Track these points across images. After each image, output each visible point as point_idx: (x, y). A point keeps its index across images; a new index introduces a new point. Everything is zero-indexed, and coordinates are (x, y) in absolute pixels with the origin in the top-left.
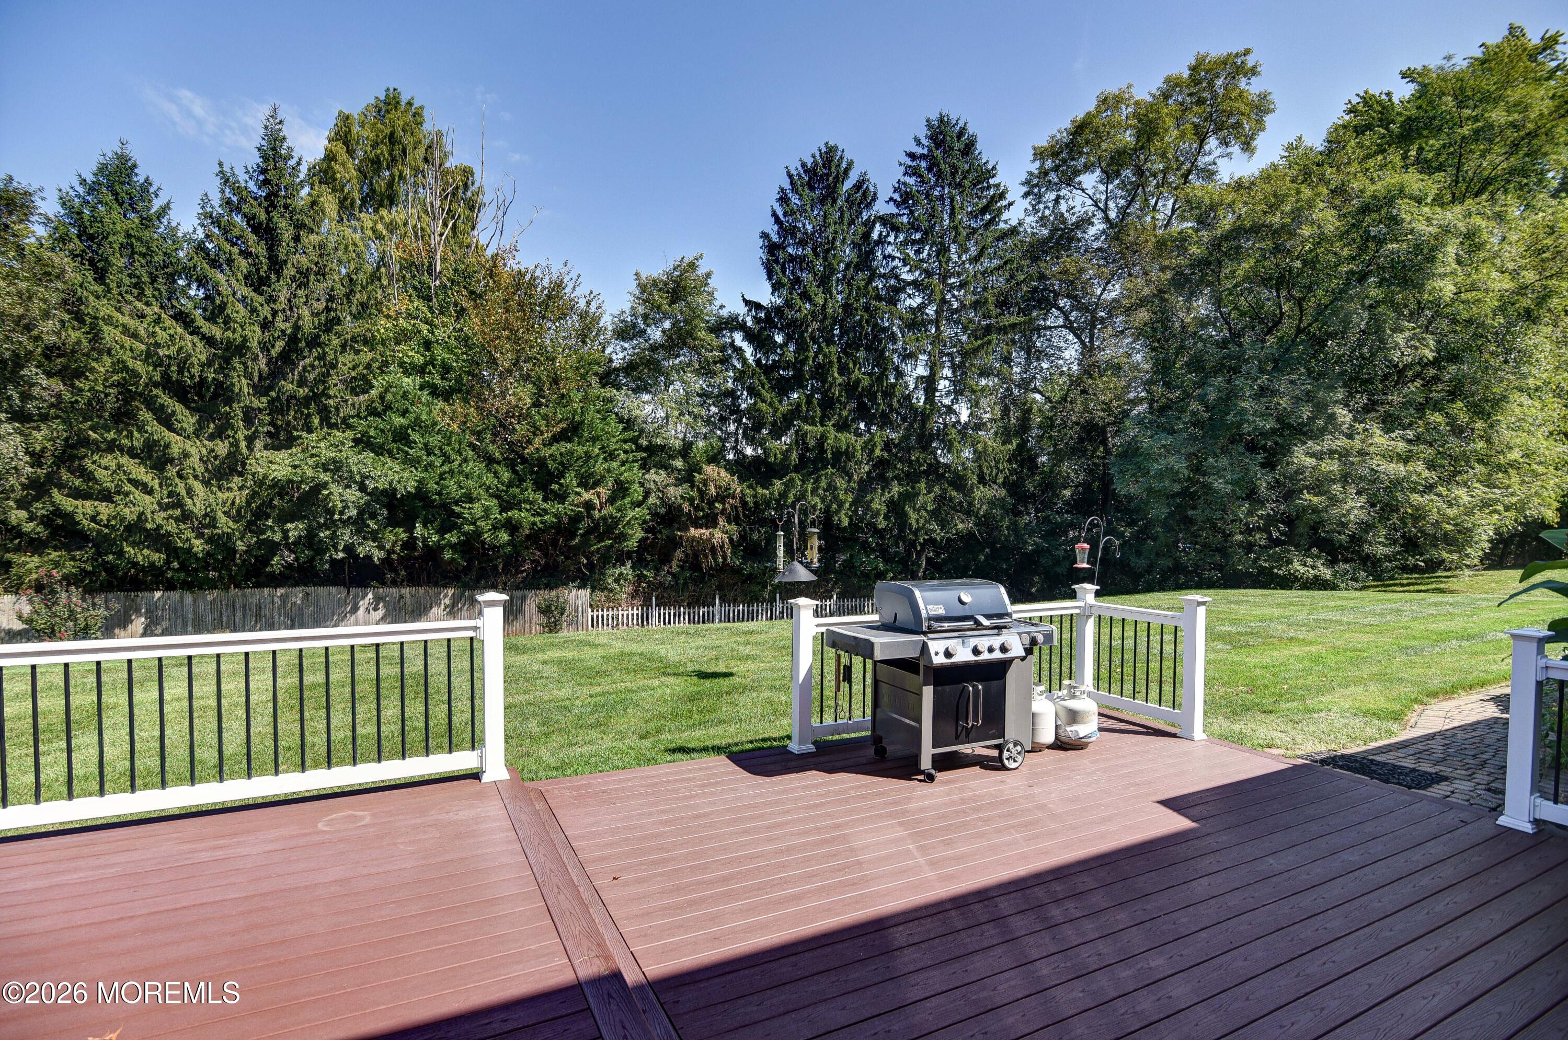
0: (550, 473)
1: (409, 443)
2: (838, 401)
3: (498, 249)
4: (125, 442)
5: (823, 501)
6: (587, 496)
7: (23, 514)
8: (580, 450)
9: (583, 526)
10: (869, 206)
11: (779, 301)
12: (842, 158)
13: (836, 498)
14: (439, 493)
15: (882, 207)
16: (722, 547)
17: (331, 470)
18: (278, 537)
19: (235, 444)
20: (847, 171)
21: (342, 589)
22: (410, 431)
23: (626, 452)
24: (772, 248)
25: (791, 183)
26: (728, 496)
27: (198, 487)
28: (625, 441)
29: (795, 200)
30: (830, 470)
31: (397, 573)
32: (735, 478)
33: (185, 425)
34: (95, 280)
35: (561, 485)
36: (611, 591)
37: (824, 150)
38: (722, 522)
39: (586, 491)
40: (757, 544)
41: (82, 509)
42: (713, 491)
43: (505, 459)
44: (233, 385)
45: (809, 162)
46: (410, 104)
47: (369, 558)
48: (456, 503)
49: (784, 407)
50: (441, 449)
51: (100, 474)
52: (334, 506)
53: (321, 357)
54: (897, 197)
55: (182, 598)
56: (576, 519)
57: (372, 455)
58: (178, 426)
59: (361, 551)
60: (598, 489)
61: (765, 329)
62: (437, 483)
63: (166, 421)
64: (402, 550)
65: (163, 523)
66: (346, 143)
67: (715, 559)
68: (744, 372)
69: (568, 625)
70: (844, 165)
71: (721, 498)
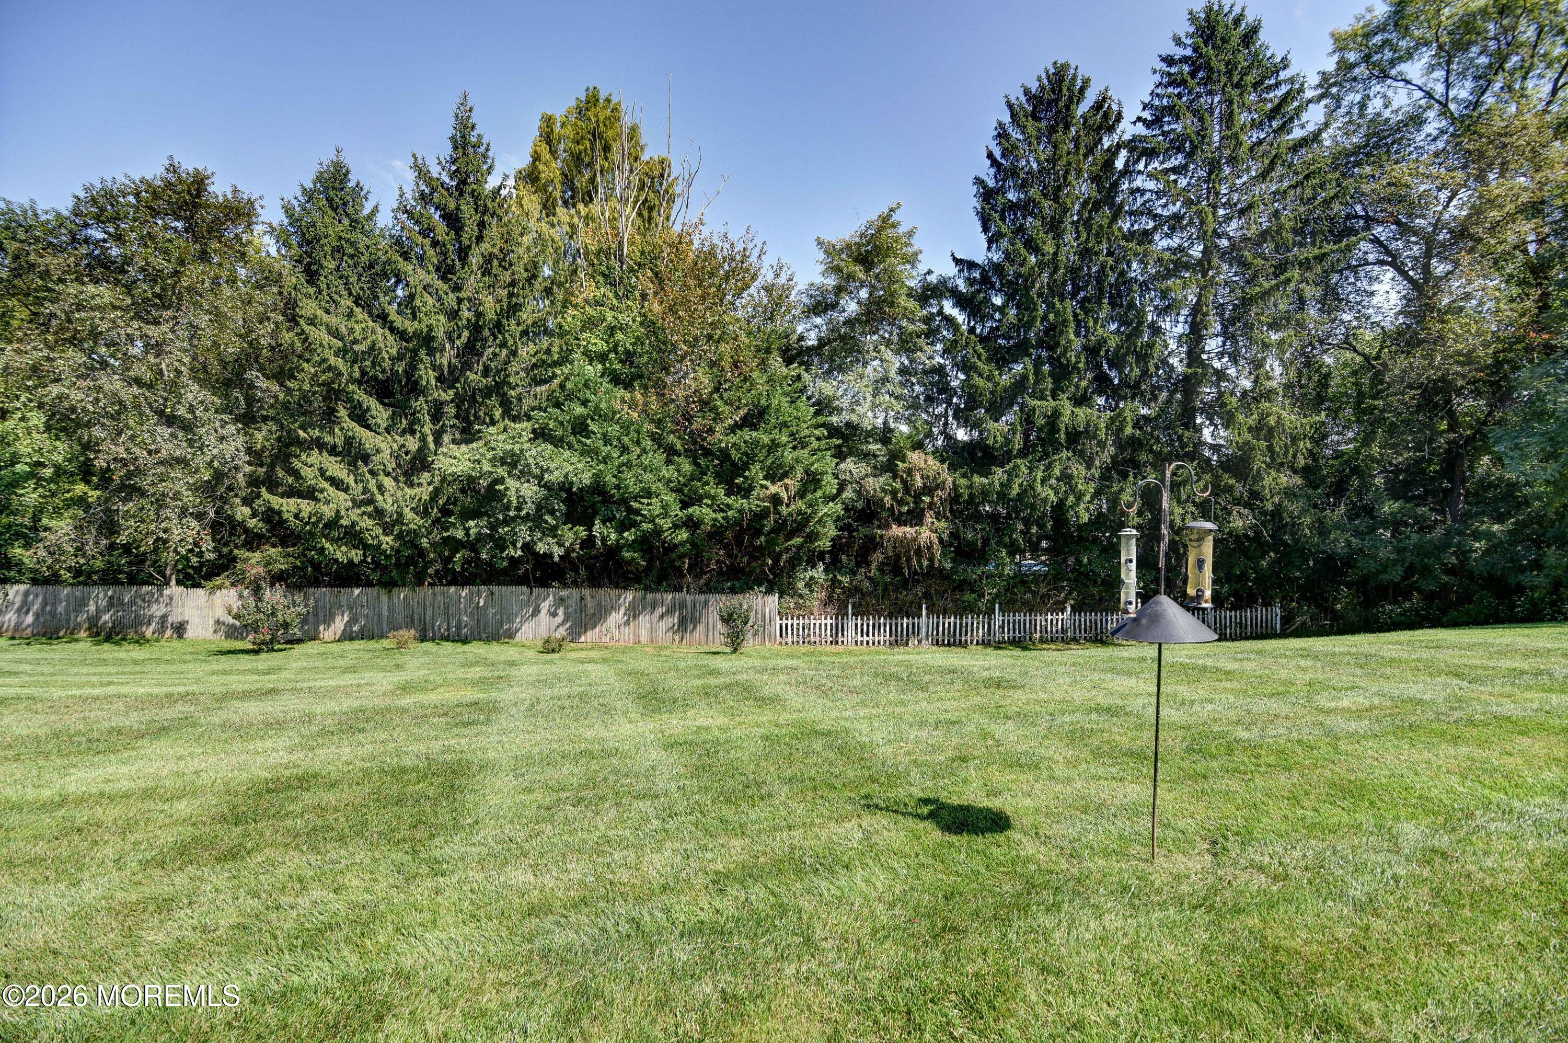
0: (733, 464)
1: (588, 433)
2: (1076, 368)
3: (684, 225)
4: (328, 439)
5: (1056, 493)
6: (773, 489)
7: (247, 511)
8: (766, 439)
9: (769, 523)
10: (1111, 129)
11: (997, 257)
12: (1074, 78)
13: (1073, 489)
14: (618, 487)
15: (1128, 129)
16: (929, 548)
17: (509, 464)
18: (460, 534)
19: (423, 439)
20: (1082, 90)
21: (524, 589)
22: (589, 421)
23: (818, 439)
24: (987, 195)
25: (1012, 116)
26: (938, 487)
27: (388, 482)
28: (817, 426)
29: (1016, 135)
30: (1064, 454)
31: (577, 573)
32: (946, 466)
33: (379, 421)
34: (307, 282)
35: (746, 478)
36: (801, 596)
37: (1052, 71)
38: (929, 518)
39: (773, 483)
40: (972, 544)
41: (288, 506)
42: (919, 482)
43: (686, 450)
44: (420, 377)
45: (1034, 87)
46: (608, 100)
47: (550, 556)
48: (636, 498)
49: (1005, 380)
50: (619, 440)
51: (306, 472)
52: (509, 501)
53: (503, 345)
54: (1147, 115)
55: (378, 595)
56: (763, 515)
57: (550, 447)
58: (371, 421)
59: (541, 548)
60: (787, 481)
61: (979, 291)
62: (615, 476)
63: (360, 416)
64: (581, 548)
65: (358, 519)
66: (549, 142)
67: (919, 562)
68: (956, 341)
69: (754, 635)
70: (1079, 83)
71: (928, 490)
